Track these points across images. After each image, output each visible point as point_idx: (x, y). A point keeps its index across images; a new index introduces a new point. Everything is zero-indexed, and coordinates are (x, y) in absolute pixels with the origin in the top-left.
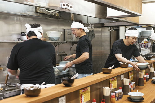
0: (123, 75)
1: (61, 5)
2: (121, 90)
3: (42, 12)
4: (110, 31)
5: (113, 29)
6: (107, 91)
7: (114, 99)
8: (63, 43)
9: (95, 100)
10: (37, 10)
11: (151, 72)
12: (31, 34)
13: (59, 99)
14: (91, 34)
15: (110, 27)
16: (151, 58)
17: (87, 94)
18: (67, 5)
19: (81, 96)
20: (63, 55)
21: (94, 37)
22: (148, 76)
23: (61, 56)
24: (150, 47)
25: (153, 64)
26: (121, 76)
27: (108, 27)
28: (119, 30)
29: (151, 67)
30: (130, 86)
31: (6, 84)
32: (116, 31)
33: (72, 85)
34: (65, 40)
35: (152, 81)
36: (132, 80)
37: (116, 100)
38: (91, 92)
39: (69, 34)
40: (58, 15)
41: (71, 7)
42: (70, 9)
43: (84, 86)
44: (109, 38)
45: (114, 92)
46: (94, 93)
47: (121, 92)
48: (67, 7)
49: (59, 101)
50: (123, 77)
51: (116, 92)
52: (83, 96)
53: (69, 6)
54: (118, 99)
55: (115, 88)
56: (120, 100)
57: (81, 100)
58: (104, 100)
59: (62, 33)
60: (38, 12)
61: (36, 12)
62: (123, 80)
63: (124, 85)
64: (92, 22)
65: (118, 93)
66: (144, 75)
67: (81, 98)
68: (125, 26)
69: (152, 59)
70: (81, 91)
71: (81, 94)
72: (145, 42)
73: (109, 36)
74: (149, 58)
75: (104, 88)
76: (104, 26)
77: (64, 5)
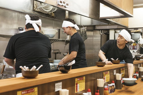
0: (115, 70)
1: (58, 2)
2: (114, 84)
3: (39, 10)
4: (101, 35)
5: (104, 33)
6: (101, 83)
7: (108, 92)
8: (58, 41)
9: (89, 90)
10: (34, 8)
11: (140, 71)
12: (29, 26)
13: (56, 84)
14: (83, 36)
15: (102, 30)
16: (140, 58)
17: (82, 83)
18: (64, 3)
19: (77, 84)
20: (57, 53)
21: (87, 38)
22: (138, 75)
23: (56, 53)
24: (138, 49)
25: (142, 64)
26: (114, 71)
27: (99, 30)
28: (109, 34)
29: (140, 66)
30: (122, 81)
31: (3, 74)
32: (106, 35)
33: (68, 72)
34: (59, 38)
35: (141, 79)
36: (123, 76)
37: (109, 93)
38: (86, 82)
39: (63, 33)
40: (53, 15)
41: (67, 5)
42: (66, 6)
43: (80, 75)
44: (100, 42)
45: (107, 85)
46: (89, 83)
47: (114, 85)
48: (64, 4)
49: (56, 86)
50: (115, 72)
51: (109, 85)
52: (78, 85)
53: (66, 3)
54: (111, 92)
55: (108, 81)
56: (113, 93)
57: (77, 88)
58: (99, 90)
59: (57, 31)
60: (36, 10)
61: (34, 10)
62: (115, 75)
63: (116, 80)
64: (85, 24)
65: (111, 86)
66: (134, 73)
67: (77, 86)
68: (115, 29)
69: (141, 60)
70: (76, 80)
71: (76, 82)
72: (134, 45)
73: (100, 41)
74: (138, 58)
75: (98, 79)
76: (96, 29)
77: (61, 2)
